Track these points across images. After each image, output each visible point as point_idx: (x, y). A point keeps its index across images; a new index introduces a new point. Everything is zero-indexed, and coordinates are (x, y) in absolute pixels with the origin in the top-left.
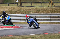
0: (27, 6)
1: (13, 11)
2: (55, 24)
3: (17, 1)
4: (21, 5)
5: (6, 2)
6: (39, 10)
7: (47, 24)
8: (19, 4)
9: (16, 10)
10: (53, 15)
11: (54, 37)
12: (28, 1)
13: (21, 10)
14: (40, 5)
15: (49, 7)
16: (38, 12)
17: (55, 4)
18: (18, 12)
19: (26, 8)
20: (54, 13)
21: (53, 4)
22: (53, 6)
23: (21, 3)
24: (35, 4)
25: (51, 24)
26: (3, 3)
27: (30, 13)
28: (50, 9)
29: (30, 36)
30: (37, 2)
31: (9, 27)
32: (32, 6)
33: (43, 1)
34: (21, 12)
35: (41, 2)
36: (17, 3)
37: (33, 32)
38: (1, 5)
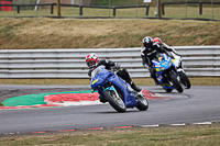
1: (133, 36)
4: (161, 12)
5: (105, 2)
8: (154, 11)
9: (141, 32)
13: (160, 31)
19: (180, 23)
23: (162, 6)
26: (94, 5)
27: (194, 44)
32: (201, 17)
36: (147, 6)
37: (205, 115)
38: (87, 12)
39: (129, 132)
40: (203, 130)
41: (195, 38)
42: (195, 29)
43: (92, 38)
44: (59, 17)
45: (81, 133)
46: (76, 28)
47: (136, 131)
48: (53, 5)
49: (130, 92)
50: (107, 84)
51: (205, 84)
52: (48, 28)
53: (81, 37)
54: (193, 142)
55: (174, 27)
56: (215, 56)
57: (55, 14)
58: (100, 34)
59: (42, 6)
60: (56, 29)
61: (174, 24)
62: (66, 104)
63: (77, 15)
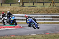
0: (29, 6)
1: (15, 11)
2: (56, 24)
3: (19, 1)
5: (8, 2)
6: (41, 10)
7: (48, 24)
8: (21, 4)
9: (18, 10)
10: (54, 15)
11: (55, 37)
12: (30, 1)
13: (23, 10)
14: (41, 5)
15: (50, 7)
16: (40, 12)
17: (56, 4)
18: (20, 12)
19: (28, 8)
20: (55, 13)
21: (54, 4)
22: (54, 6)
23: (23, 3)
24: (37, 4)
25: (52, 24)
26: (5, 3)
28: (51, 9)
29: (31, 36)
31: (11, 27)
32: (33, 6)
33: (44, 1)
34: (23, 12)
35: (42, 2)
36: (19, 3)
37: (34, 32)
38: (3, 5)
40: (34, 36)
41: (32, 12)
42: (32, 9)
49: (36, 24)
50: (31, 22)
55: (26, 9)
61: (26, 8)
63: (0, 6)
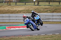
4: (38, 4)
5: (23, 1)
8: (36, 3)
9: (33, 9)
12: (45, 0)
14: (57, 4)
19: (43, 7)
23: (38, 2)
24: (52, 3)
30: (54, 1)
34: (38, 11)
35: (58, 1)
36: (34, 2)
37: (50, 32)
38: (18, 4)
39: (29, 37)
40: (50, 36)
41: (48, 11)
43: (19, 11)
44: (10, 5)
45: (16, 37)
46: (15, 8)
47: (31, 36)
48: (8, 2)
49: (35, 25)
50: (29, 23)
51: (50, 24)
52: (7, 8)
53: (16, 11)
54: (47, 39)
56: (53, 16)
57: (9, 4)
58: (21, 10)
59: (5, 2)
60: (9, 8)
62: (12, 29)
63: (15, 5)
